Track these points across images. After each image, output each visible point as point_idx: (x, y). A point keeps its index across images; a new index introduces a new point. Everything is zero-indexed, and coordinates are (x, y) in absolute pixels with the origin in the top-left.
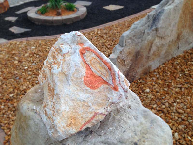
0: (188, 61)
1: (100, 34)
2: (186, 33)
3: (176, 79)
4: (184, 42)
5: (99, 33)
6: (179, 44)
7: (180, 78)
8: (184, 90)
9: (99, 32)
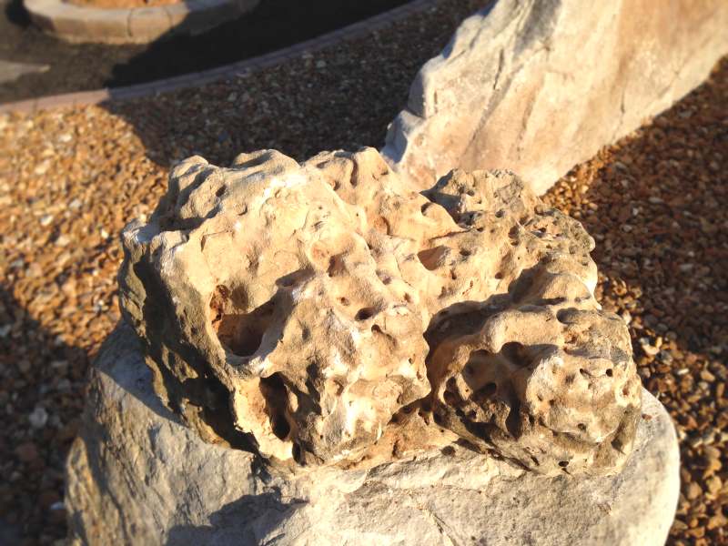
0: (658, 160)
1: (323, 72)
2: (648, 53)
3: (621, 226)
4: (642, 89)
5: (321, 69)
6: (627, 95)
7: (635, 221)
8: (651, 265)
9: (321, 64)
